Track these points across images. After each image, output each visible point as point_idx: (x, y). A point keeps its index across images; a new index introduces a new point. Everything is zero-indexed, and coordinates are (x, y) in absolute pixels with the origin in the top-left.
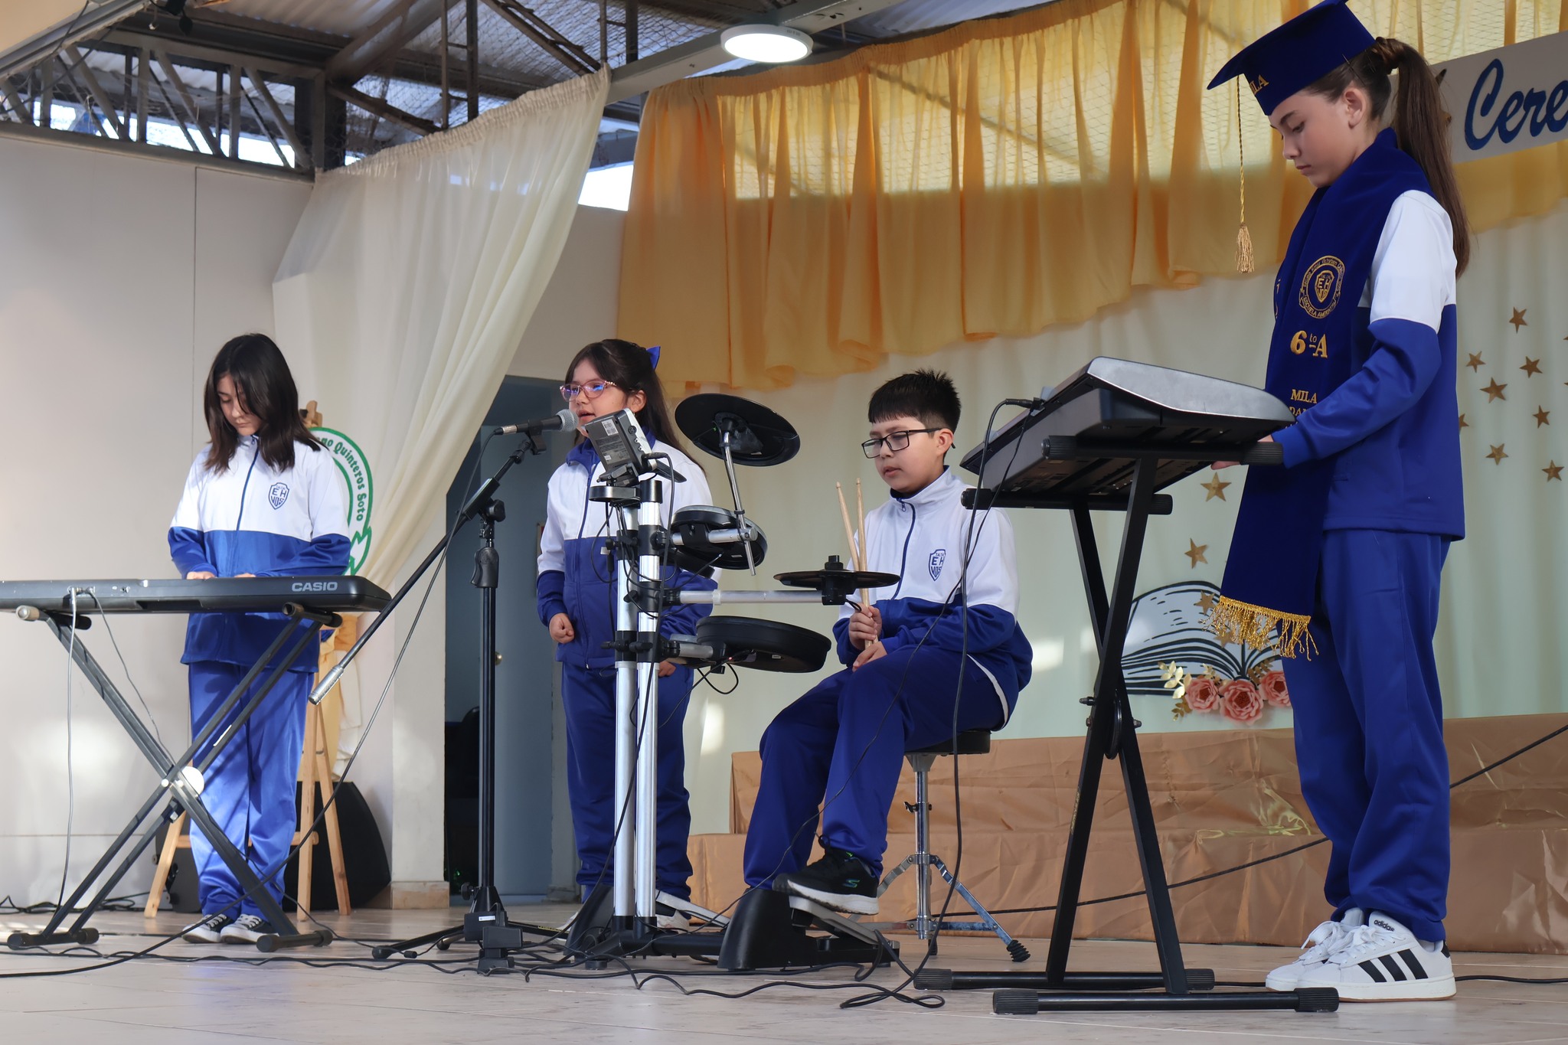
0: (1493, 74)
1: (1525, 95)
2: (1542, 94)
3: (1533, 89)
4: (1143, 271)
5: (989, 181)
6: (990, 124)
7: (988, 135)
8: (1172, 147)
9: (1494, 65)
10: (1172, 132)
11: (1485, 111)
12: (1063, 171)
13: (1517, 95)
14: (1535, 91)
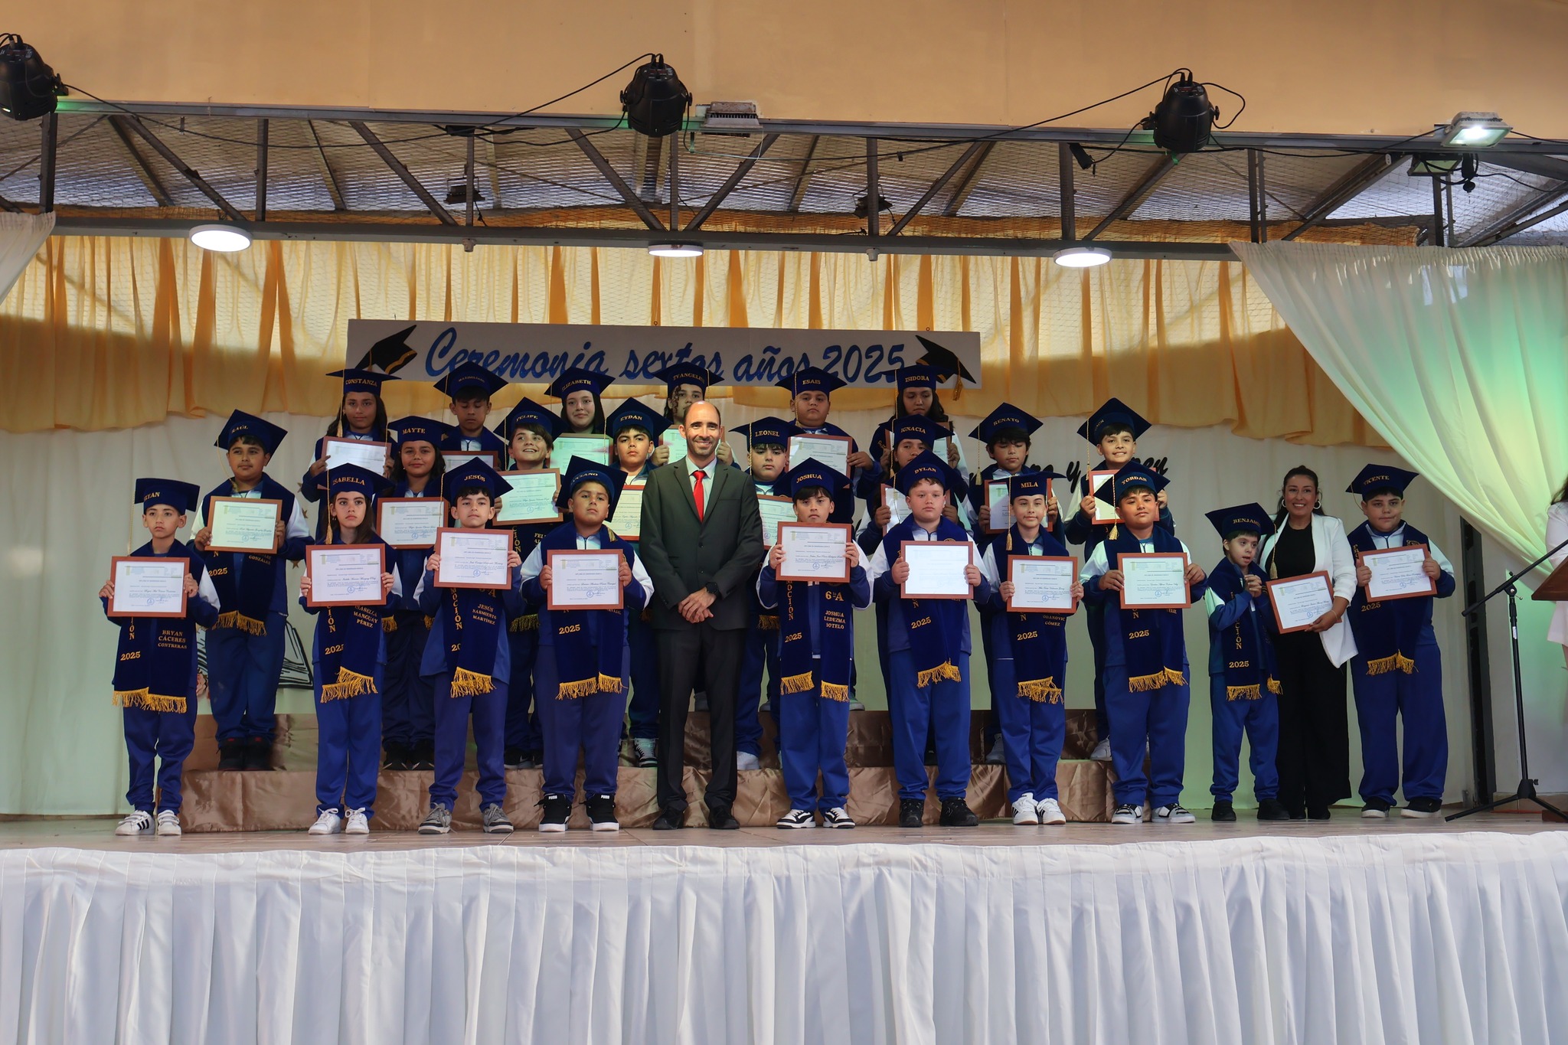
0: (450, 335)
1: (470, 352)
2: (482, 354)
3: (475, 351)
4: (177, 403)
5: (71, 320)
6: (72, 282)
7: (71, 292)
8: (195, 325)
9: (450, 331)
10: (195, 316)
11: (442, 355)
12: (122, 326)
13: (465, 351)
14: (477, 352)
